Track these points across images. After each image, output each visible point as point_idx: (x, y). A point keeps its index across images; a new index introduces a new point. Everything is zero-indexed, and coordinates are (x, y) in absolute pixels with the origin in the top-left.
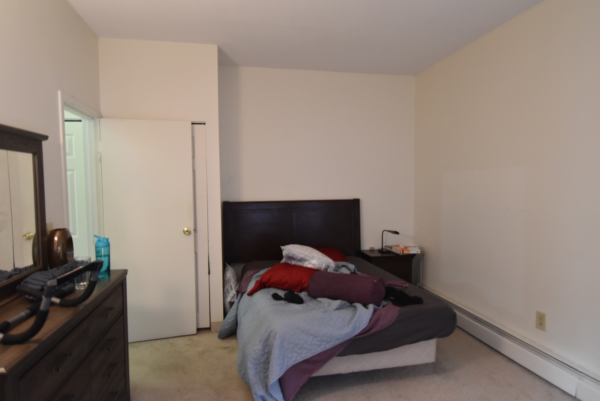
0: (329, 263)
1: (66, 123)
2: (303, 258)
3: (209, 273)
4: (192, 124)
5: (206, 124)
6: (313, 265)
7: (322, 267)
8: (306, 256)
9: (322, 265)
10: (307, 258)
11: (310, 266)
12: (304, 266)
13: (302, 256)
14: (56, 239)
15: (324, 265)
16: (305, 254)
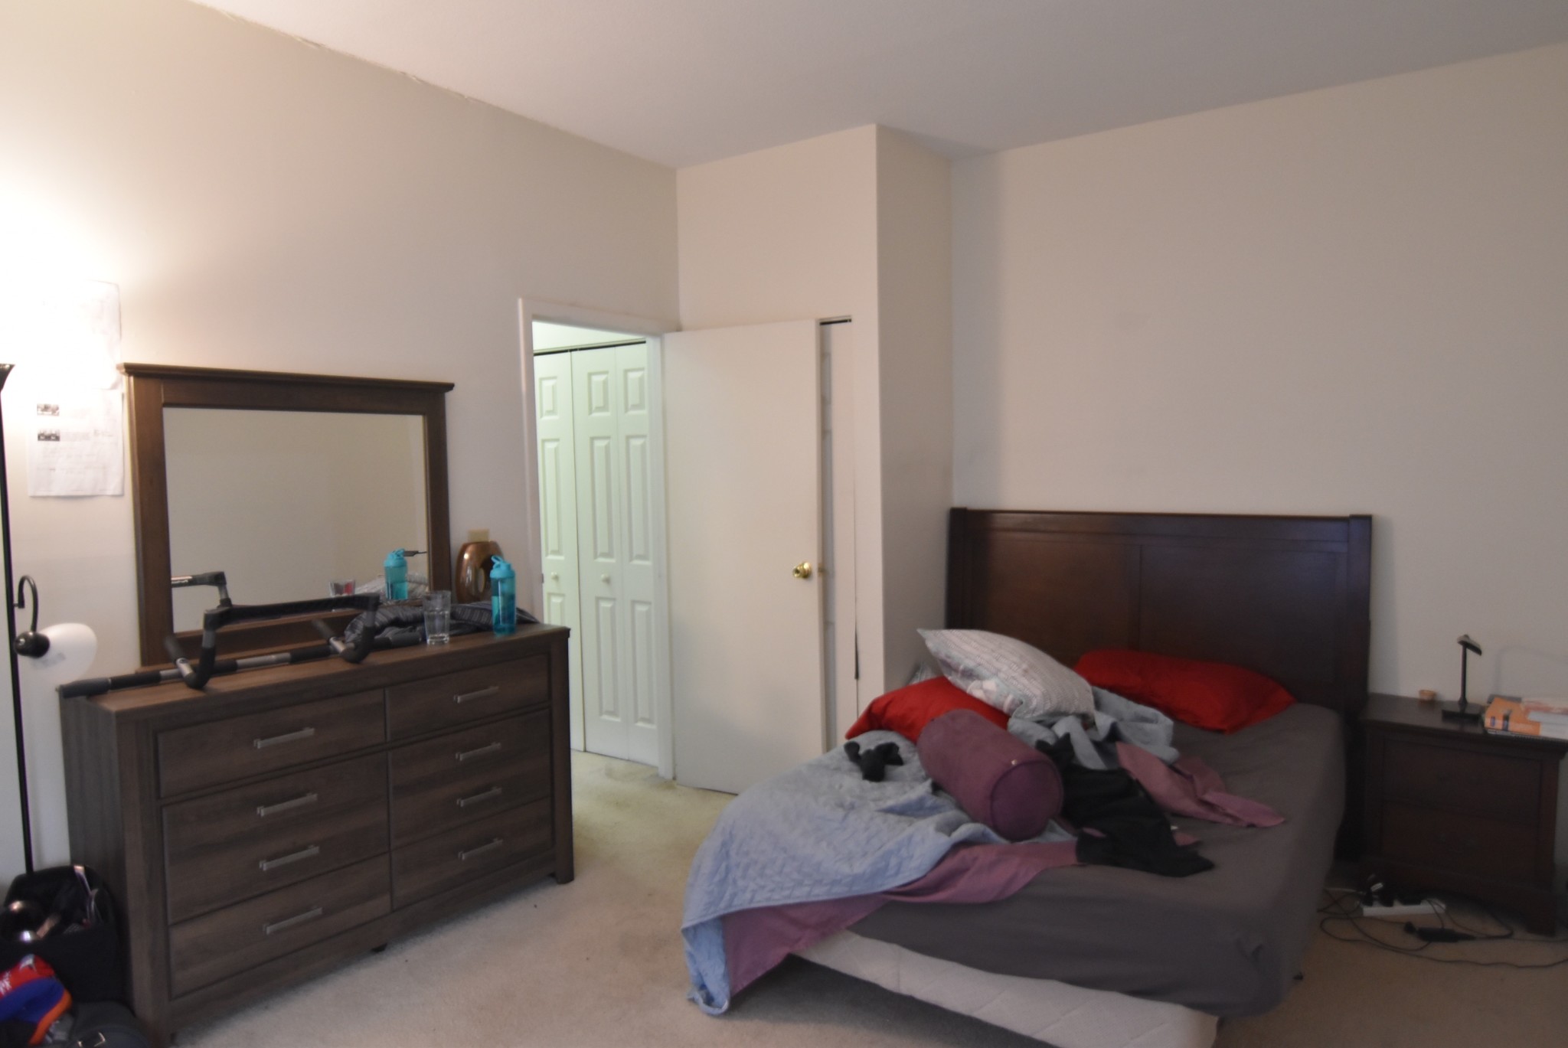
0: (1025, 696)
1: (537, 359)
2: (972, 670)
3: (857, 676)
4: (824, 323)
5: (853, 320)
6: (986, 692)
7: (1003, 703)
8: (979, 665)
9: (1006, 697)
10: (983, 672)
11: (978, 694)
12: (968, 691)
13: (969, 663)
14: (466, 556)
15: (1010, 698)
16: (978, 660)
